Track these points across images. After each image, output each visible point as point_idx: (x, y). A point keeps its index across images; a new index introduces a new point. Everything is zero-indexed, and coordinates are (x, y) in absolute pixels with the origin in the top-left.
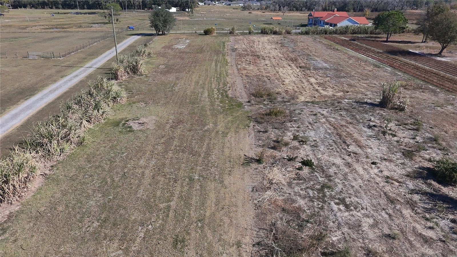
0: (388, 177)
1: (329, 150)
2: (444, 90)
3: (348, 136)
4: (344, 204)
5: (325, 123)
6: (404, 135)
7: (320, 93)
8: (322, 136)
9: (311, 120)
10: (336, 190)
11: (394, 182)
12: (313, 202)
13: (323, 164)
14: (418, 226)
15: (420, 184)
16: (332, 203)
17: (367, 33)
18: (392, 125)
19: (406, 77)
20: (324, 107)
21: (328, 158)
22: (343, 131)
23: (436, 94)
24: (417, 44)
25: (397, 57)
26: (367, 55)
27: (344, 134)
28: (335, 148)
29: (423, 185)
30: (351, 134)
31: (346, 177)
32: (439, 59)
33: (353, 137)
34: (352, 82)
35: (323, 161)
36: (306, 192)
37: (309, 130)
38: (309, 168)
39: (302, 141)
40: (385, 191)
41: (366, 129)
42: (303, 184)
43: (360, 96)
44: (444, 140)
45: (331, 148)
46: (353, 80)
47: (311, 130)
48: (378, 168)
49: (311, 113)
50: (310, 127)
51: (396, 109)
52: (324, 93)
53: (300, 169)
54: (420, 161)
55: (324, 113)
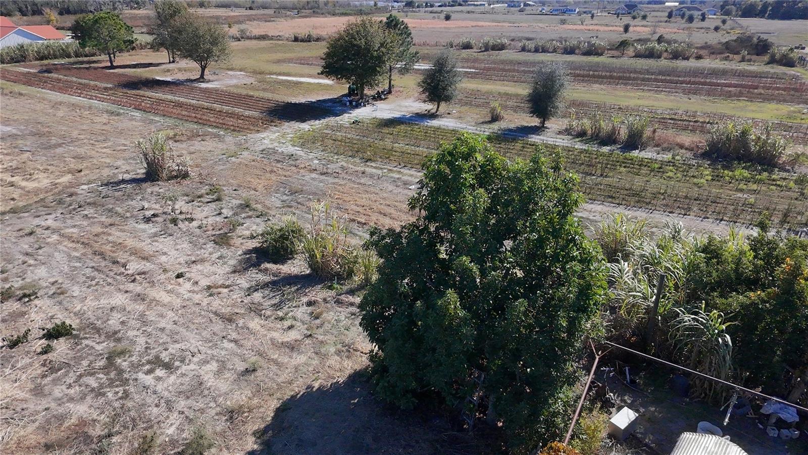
0: (209, 287)
1: (92, 288)
2: (229, 131)
3: (117, 249)
4: (162, 364)
5: (60, 243)
6: (205, 214)
7: (23, 188)
8: (66, 269)
9: (26, 246)
10: (137, 350)
11: (220, 290)
12: (104, 394)
13: (93, 319)
14: (275, 335)
15: (254, 276)
16: (141, 375)
17: (69, 56)
18: (181, 205)
19: (170, 122)
20: (44, 213)
21: (97, 303)
22: (105, 244)
23: (222, 140)
24: (163, 67)
25: (141, 92)
26: (88, 97)
27: (108, 247)
28: (102, 278)
29: (258, 276)
30: (120, 244)
31: (144, 320)
32: (203, 85)
33: (125, 247)
34: (81, 151)
35: (90, 313)
36: (80, 386)
37: (31, 268)
38: (67, 339)
39: (25, 296)
40: (214, 310)
41: (143, 226)
42: (66, 374)
43: (106, 172)
44: (257, 202)
45: (94, 283)
46: (79, 146)
47: (35, 266)
48: (189, 279)
49: (21, 233)
50: (32, 262)
51: (176, 177)
52: (30, 185)
53: (46, 351)
54: (241, 244)
55: (50, 222)
